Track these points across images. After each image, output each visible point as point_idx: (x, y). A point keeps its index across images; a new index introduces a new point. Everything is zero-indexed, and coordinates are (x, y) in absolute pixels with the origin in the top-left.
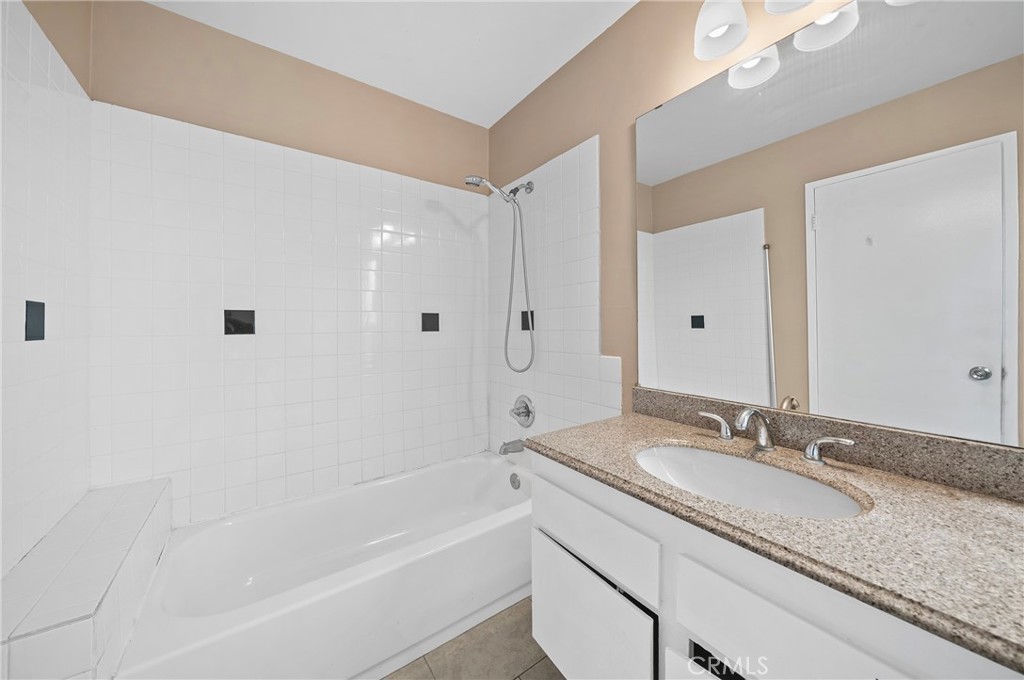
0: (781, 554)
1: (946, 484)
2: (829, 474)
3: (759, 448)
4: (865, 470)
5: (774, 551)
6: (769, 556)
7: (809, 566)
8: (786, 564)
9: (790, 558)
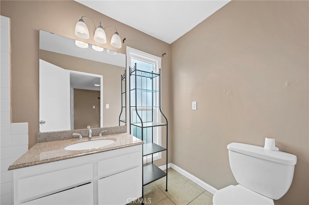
0: (118, 147)
1: (116, 133)
2: (105, 138)
3: (90, 138)
4: (107, 135)
5: (117, 148)
6: (117, 149)
7: (122, 147)
8: (119, 148)
9: (119, 147)
